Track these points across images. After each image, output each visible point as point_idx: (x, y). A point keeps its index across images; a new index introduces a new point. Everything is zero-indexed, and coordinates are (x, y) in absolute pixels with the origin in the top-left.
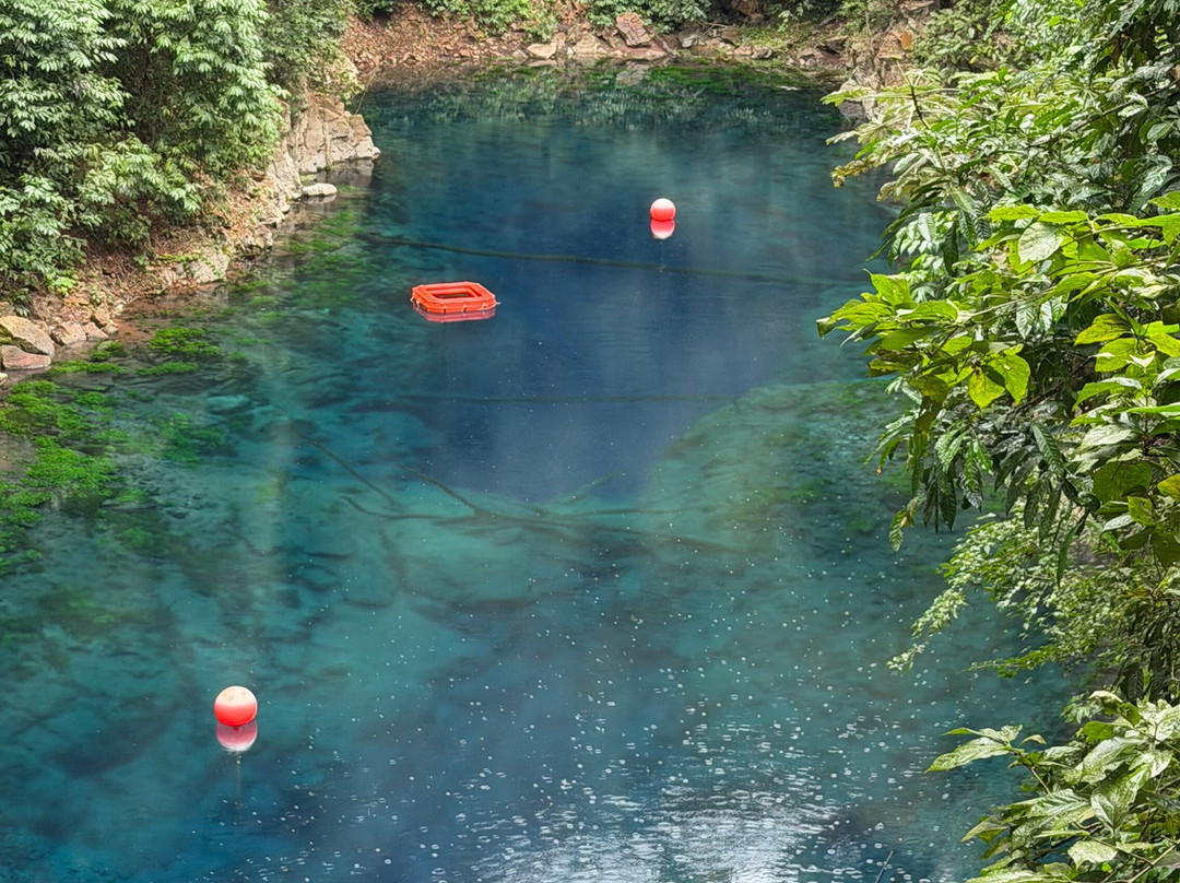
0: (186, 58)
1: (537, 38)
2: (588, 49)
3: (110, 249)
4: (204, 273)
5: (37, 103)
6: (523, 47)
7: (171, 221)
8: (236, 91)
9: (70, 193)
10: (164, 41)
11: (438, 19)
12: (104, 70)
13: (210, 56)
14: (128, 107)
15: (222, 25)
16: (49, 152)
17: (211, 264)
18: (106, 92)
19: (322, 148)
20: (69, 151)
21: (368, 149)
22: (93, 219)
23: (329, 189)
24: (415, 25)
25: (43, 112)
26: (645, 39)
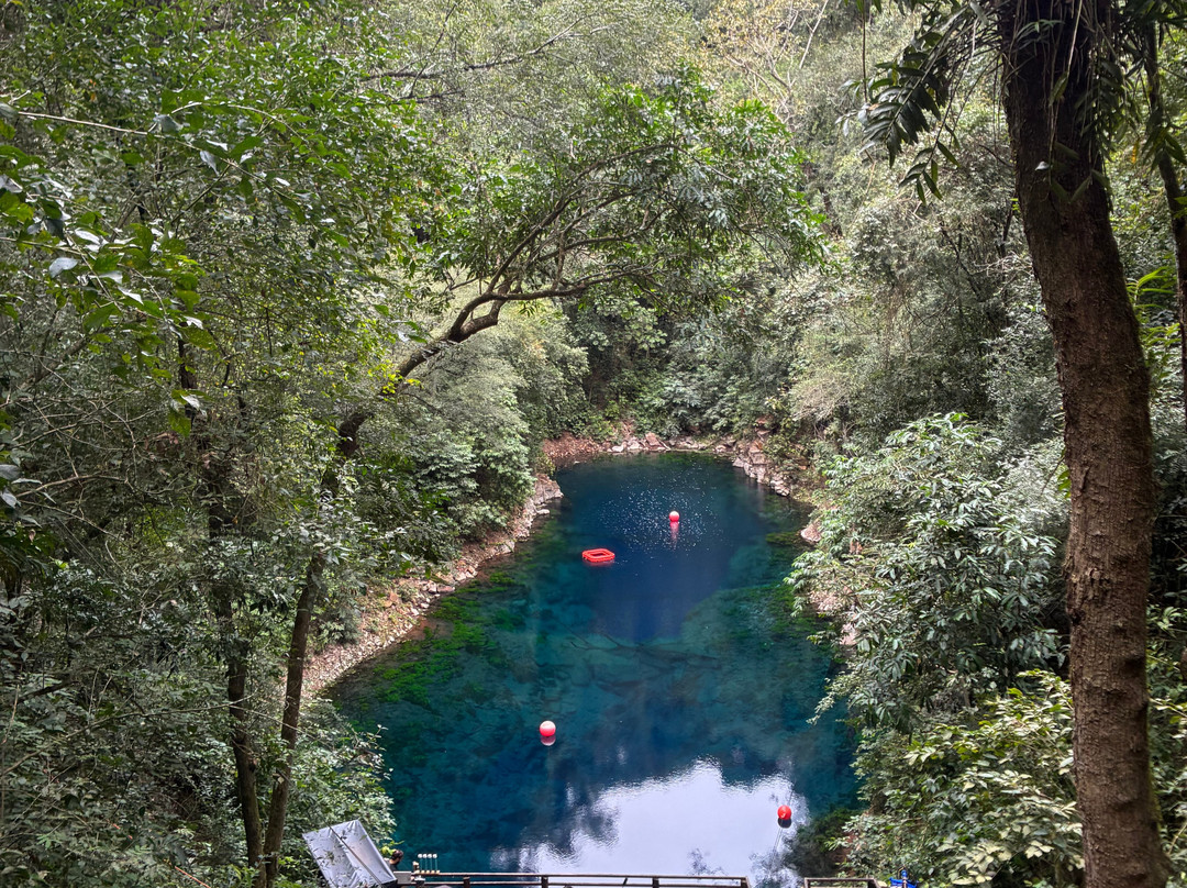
0: (500, 472)
1: (616, 444)
2: (635, 447)
3: (471, 542)
4: (506, 550)
5: (449, 490)
6: (611, 448)
7: (494, 528)
8: (521, 482)
9: (460, 523)
10: (493, 465)
11: (577, 438)
12: (471, 476)
13: (510, 469)
14: (478, 489)
15: (515, 458)
16: (452, 508)
17: (508, 546)
18: (472, 485)
19: (543, 495)
20: (461, 507)
21: (559, 494)
22: (467, 531)
23: (547, 511)
24: (569, 441)
25: (451, 493)
26: (657, 443)
